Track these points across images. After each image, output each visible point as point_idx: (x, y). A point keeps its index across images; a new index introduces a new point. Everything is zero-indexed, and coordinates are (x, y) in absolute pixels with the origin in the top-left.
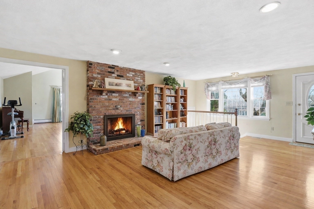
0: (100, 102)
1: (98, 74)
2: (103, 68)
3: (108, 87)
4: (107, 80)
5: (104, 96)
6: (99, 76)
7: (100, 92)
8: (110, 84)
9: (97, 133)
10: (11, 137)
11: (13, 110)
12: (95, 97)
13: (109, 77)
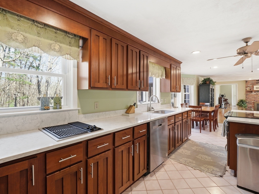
0: (251, 96)
1: (250, 84)
2: (253, 82)
3: (255, 89)
4: (255, 87)
5: (253, 93)
6: (251, 85)
7: (252, 92)
8: (256, 88)
9: (250, 108)
10: (222, 108)
11: (223, 98)
12: (249, 94)
13: (257, 85)
